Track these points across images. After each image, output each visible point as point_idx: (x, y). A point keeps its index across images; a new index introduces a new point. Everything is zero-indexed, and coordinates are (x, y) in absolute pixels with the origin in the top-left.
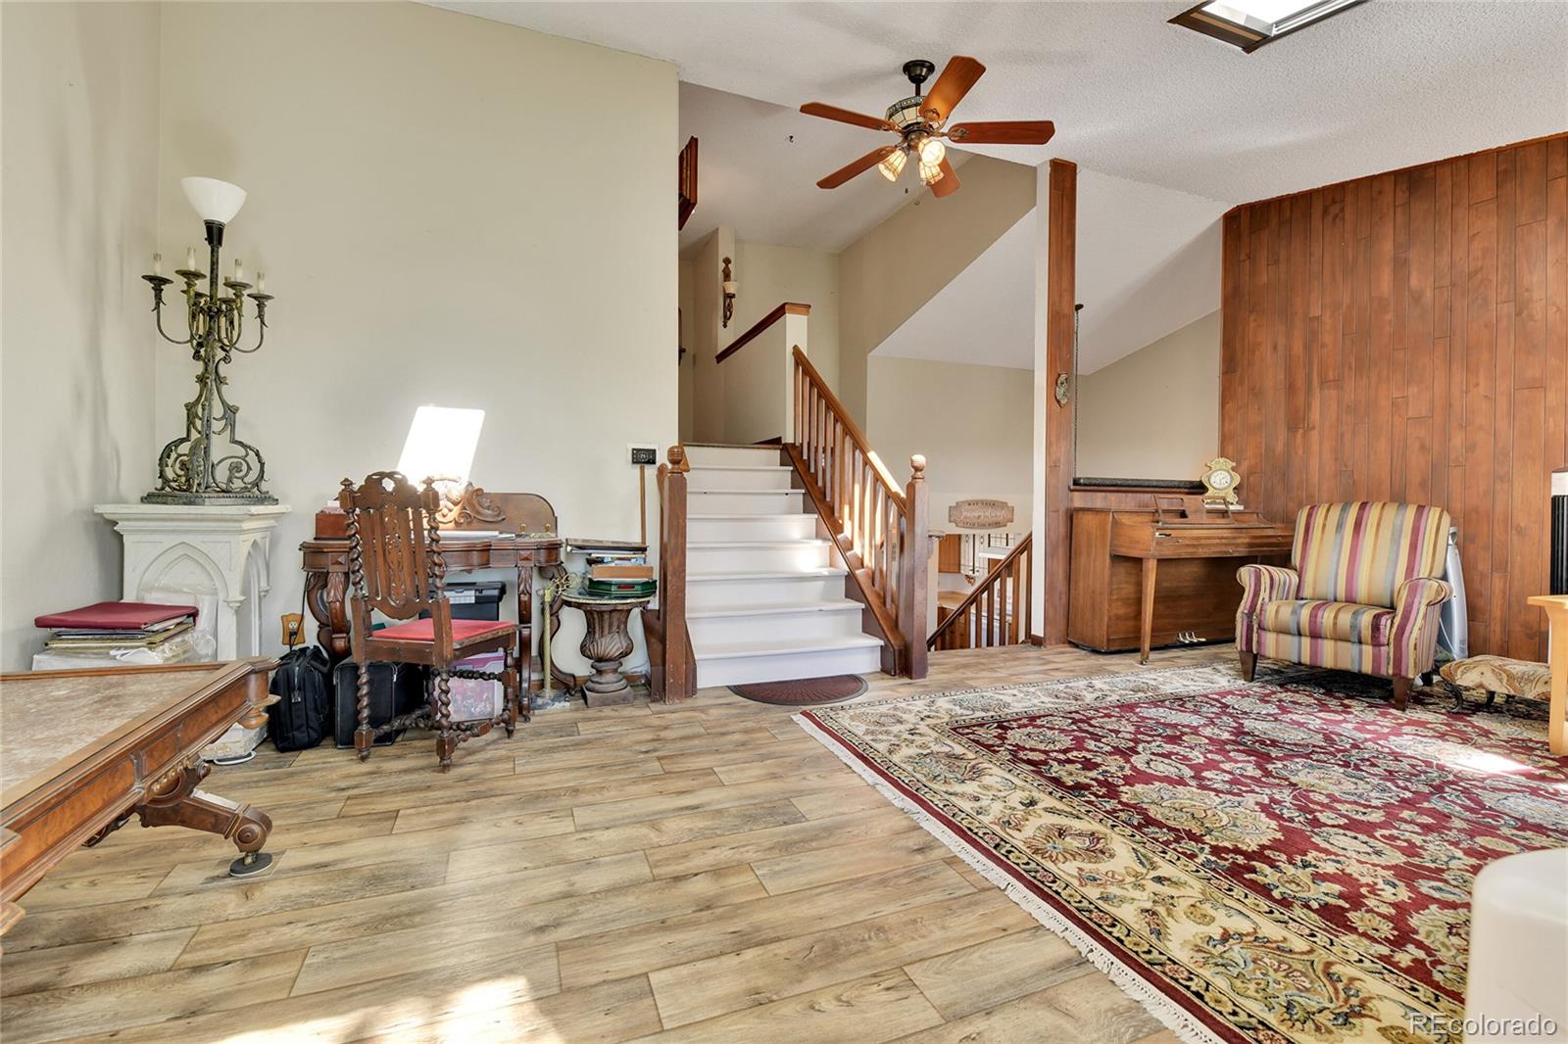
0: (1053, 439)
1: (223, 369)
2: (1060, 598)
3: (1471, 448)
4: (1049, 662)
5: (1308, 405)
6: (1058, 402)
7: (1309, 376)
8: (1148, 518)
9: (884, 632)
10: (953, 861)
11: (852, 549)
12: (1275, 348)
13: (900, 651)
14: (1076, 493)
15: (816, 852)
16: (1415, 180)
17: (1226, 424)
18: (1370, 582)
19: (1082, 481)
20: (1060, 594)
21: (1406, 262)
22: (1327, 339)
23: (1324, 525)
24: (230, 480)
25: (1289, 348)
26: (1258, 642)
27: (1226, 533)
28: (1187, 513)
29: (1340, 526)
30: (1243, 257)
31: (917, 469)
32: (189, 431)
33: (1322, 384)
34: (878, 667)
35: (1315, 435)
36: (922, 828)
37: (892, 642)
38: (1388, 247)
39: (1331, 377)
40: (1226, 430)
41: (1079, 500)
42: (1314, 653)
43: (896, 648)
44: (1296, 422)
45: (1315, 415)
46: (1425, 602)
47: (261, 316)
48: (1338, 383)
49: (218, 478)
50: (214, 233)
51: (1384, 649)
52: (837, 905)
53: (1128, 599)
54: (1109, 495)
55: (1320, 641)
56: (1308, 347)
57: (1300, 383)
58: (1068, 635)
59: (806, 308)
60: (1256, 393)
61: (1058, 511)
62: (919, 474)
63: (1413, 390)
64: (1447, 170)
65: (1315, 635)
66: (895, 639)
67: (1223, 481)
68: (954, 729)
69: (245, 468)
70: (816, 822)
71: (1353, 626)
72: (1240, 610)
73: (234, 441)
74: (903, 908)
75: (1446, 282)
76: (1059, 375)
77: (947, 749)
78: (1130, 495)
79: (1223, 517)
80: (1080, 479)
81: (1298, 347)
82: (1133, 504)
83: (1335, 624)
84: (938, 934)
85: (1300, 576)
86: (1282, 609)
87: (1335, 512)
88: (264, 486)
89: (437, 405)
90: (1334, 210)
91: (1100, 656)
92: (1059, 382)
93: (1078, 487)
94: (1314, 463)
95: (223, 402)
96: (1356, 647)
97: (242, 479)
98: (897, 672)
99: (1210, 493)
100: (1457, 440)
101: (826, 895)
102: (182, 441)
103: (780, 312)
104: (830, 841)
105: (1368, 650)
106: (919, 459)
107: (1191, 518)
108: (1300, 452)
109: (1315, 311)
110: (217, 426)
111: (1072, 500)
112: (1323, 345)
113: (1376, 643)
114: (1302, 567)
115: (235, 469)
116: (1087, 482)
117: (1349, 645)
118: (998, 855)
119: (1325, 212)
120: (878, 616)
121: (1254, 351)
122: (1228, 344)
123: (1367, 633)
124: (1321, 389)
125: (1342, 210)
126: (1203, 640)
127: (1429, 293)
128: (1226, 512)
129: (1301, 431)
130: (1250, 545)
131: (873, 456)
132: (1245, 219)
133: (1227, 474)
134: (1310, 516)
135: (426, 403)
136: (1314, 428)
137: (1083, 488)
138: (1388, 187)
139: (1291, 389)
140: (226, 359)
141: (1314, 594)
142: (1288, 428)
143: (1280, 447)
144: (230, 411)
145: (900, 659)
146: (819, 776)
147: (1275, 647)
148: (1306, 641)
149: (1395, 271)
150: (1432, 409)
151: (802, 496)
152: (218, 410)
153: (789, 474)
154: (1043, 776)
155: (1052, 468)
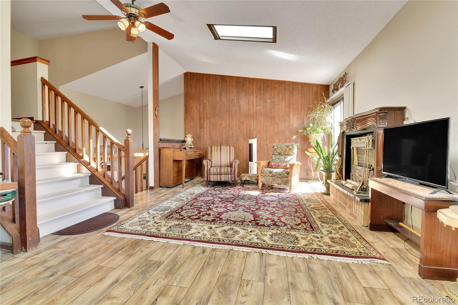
0: (155, 127)
2: (158, 174)
3: (233, 134)
4: (161, 193)
5: (204, 123)
6: (156, 116)
7: (204, 116)
8: (179, 150)
9: (115, 194)
10: (214, 250)
11: (90, 165)
12: (197, 108)
13: (124, 199)
14: (160, 143)
15: (180, 269)
16: (223, 78)
17: (186, 126)
18: (224, 162)
19: (162, 139)
20: (158, 173)
21: (222, 95)
22: (207, 108)
23: (214, 150)
25: (199, 109)
26: (209, 178)
27: (192, 153)
28: (186, 148)
29: (217, 150)
30: (189, 85)
31: (129, 134)
33: (206, 118)
34: (113, 207)
35: (205, 130)
36: (196, 246)
37: (120, 197)
38: (218, 91)
39: (208, 117)
40: (186, 127)
41: (161, 145)
42: (220, 178)
43: (122, 199)
44: (201, 127)
45: (205, 125)
46: (237, 165)
48: (210, 118)
51: (232, 175)
52: (208, 277)
53: (176, 172)
54: (167, 143)
55: (221, 175)
56: (203, 109)
57: (202, 118)
58: (160, 185)
59: (48, 62)
60: (193, 119)
61: (156, 148)
62: (129, 136)
63: (223, 122)
64: (228, 78)
65: (220, 174)
66: (121, 196)
67: (189, 140)
68: (167, 218)
70: (167, 261)
71: (227, 171)
72: (205, 171)
74: (222, 267)
75: (228, 101)
76: (156, 108)
77: (173, 224)
78: (171, 143)
79: (191, 149)
80: (161, 139)
81: (201, 109)
82: (171, 146)
83: (224, 171)
84: (236, 267)
85: (211, 162)
86: (214, 169)
87: (216, 147)
90: (208, 79)
91: (171, 189)
92: (156, 110)
93: (161, 141)
94: (205, 136)
96: (228, 175)
98: (123, 207)
99: (187, 143)
100: (231, 133)
101: (201, 277)
103: (33, 59)
104: (179, 264)
105: (230, 175)
106: (130, 131)
108: (203, 133)
109: (205, 102)
111: (159, 145)
112: (207, 110)
113: (231, 174)
114: (211, 160)
116: (163, 140)
117: (226, 175)
118: (221, 242)
119: (206, 80)
120: (111, 189)
121: (192, 108)
122: (186, 106)
123: (230, 172)
124: (206, 120)
125: (210, 80)
126: (189, 180)
127: (226, 102)
128: (192, 148)
129: (202, 129)
130: (199, 155)
131: (101, 128)
132: (189, 75)
133: (190, 138)
134: (211, 148)
136: (205, 128)
137: (162, 141)
138: (218, 78)
139: (200, 119)
141: (214, 165)
142: (200, 128)
143: (198, 132)
145: (124, 202)
146: (145, 248)
147: (213, 178)
148: (219, 176)
149: (220, 97)
150: (226, 126)
151: (54, 144)
153: (43, 134)
154: (204, 221)
155: (155, 135)
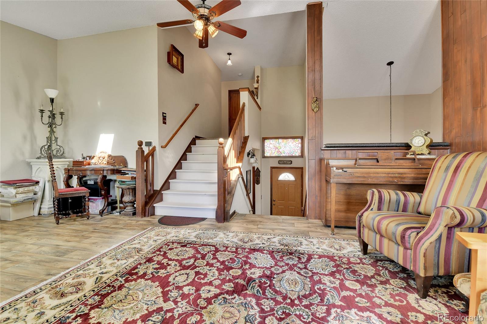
1: (55, 129)
8: (352, 163)
24: (57, 154)
28: (379, 160)
32: (47, 143)
47: (62, 118)
49: (54, 153)
50: (52, 100)
62: (221, 146)
67: (420, 142)
69: (60, 151)
73: (57, 145)
79: (411, 162)
88: (64, 155)
89: (105, 134)
91: (324, 227)
95: (54, 137)
97: (59, 153)
102: (45, 145)
106: (221, 140)
107: (381, 163)
110: (53, 142)
115: (58, 151)
129: (479, 108)
133: (422, 138)
135: (102, 133)
140: (55, 127)
143: (469, 121)
144: (56, 139)
145: (216, 215)
152: (53, 139)
